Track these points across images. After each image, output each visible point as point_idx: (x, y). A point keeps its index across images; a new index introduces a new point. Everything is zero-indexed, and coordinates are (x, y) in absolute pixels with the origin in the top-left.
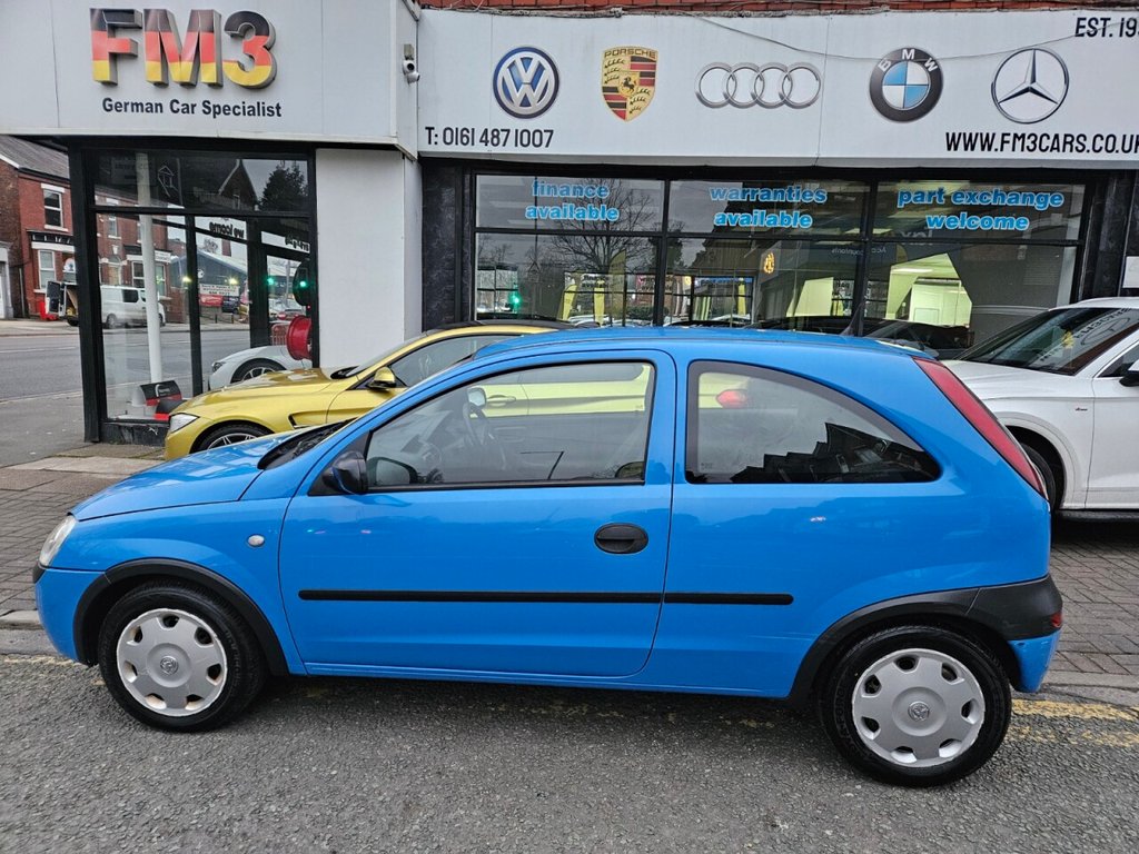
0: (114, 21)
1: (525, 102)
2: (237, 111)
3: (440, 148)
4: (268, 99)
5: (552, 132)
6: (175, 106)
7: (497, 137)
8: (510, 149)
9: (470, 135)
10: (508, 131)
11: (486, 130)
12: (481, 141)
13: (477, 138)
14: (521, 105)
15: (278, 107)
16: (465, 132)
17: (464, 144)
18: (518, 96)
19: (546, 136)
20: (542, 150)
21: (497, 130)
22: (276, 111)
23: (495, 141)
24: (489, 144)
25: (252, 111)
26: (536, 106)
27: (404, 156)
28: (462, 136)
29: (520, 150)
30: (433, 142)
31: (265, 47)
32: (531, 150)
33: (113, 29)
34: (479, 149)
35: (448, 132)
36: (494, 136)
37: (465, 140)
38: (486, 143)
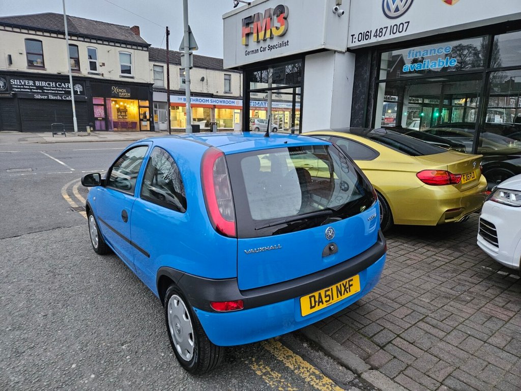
0: (248, 22)
1: (397, 10)
2: (277, 46)
3: (357, 44)
4: (285, 39)
5: (408, 22)
6: (262, 49)
7: (382, 32)
8: (388, 37)
9: (369, 34)
10: (387, 27)
11: (377, 30)
12: (374, 36)
13: (373, 34)
14: (395, 12)
15: (288, 42)
16: (367, 34)
17: (366, 39)
18: (393, 7)
19: (405, 25)
20: (403, 34)
21: (382, 28)
22: (286, 44)
23: (381, 34)
24: (378, 37)
25: (281, 45)
26: (402, 10)
27: (335, 51)
28: (366, 35)
29: (393, 36)
30: (353, 42)
31: (284, 18)
32: (398, 35)
33: (247, 24)
34: (373, 40)
35: (360, 35)
36: (380, 32)
37: (367, 37)
38: (376, 36)
